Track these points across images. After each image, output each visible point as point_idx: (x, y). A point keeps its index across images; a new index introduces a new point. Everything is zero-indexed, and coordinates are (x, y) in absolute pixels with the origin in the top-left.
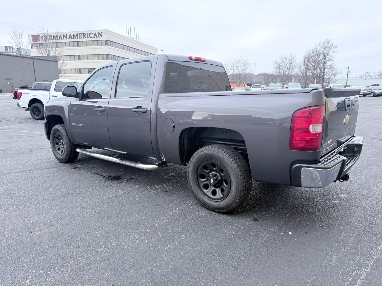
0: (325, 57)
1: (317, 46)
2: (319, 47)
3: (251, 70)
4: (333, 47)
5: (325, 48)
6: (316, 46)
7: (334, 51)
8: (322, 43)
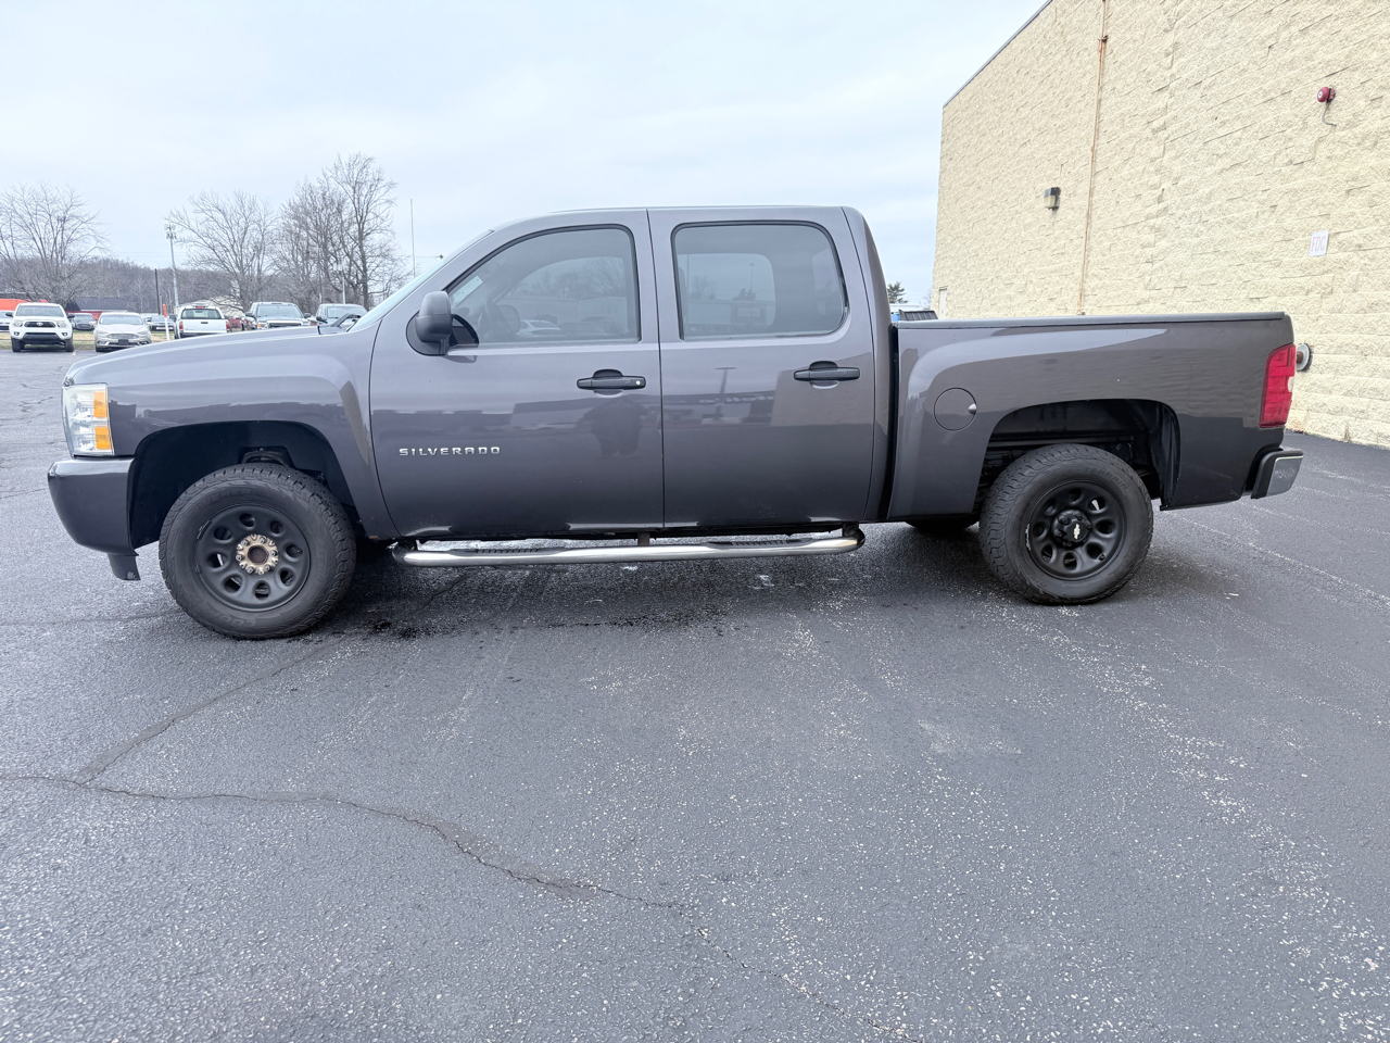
0: (361, 218)
1: (329, 174)
2: (336, 179)
3: (99, 245)
4: (384, 183)
5: (356, 186)
6: (324, 175)
7: (386, 197)
8: (346, 167)
